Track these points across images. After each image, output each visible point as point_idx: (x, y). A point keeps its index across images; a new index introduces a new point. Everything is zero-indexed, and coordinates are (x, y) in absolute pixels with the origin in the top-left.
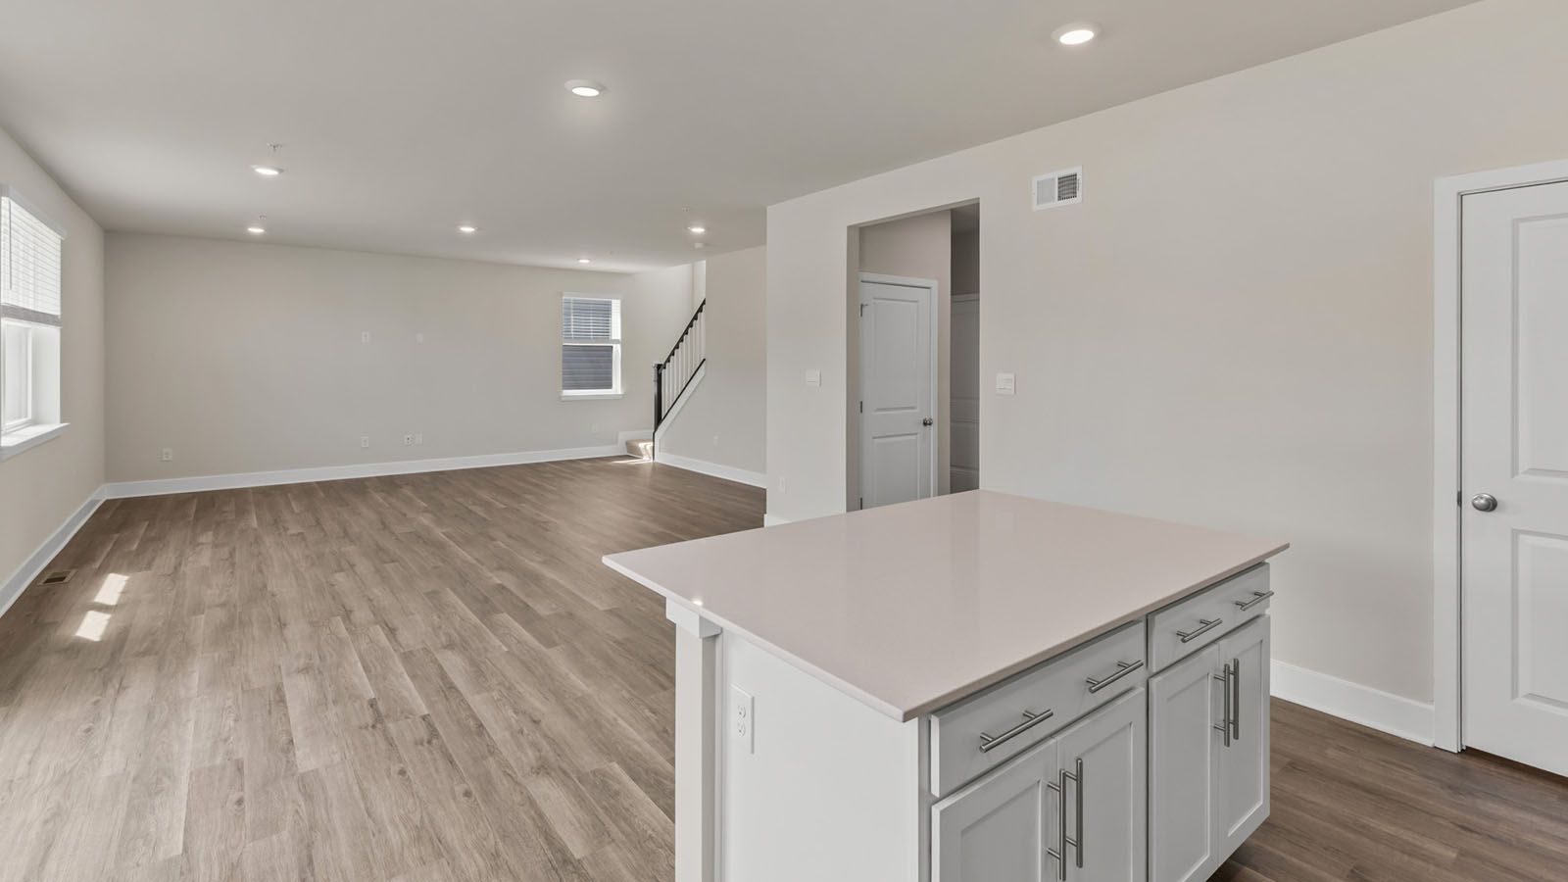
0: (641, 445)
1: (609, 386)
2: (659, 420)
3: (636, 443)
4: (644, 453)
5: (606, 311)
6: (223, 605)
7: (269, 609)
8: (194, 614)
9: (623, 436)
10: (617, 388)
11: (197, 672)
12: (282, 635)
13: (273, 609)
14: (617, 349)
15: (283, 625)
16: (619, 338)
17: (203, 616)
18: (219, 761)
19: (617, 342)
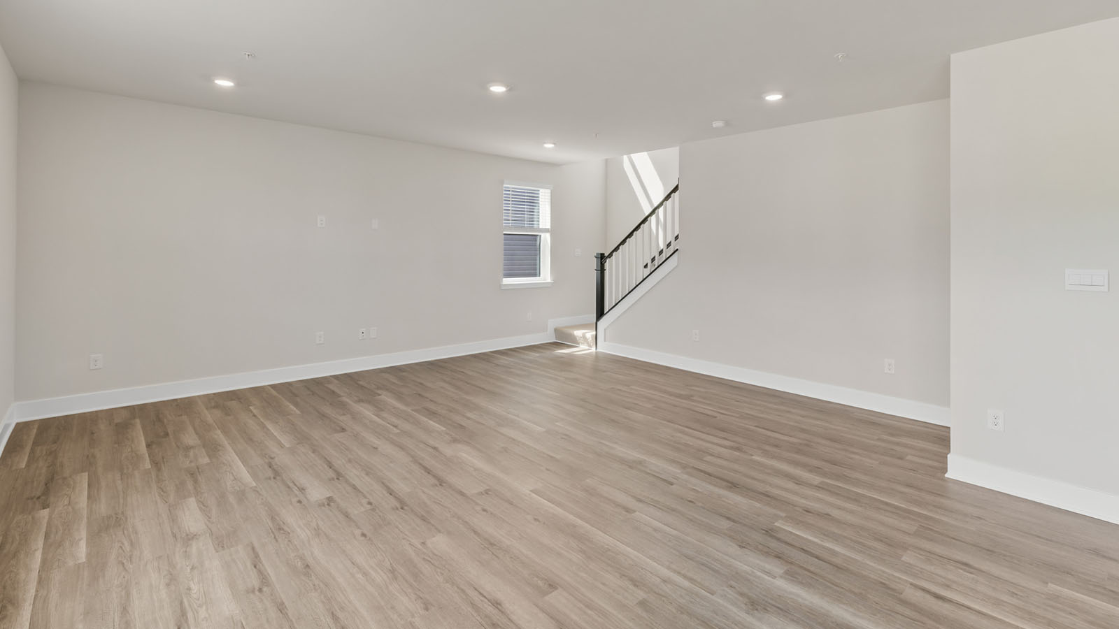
0: (578, 333)
1: (534, 272)
2: (600, 313)
3: (570, 331)
4: (581, 341)
5: (532, 202)
9: (553, 323)
10: (546, 275)
14: (546, 240)
16: (548, 226)
19: (546, 230)
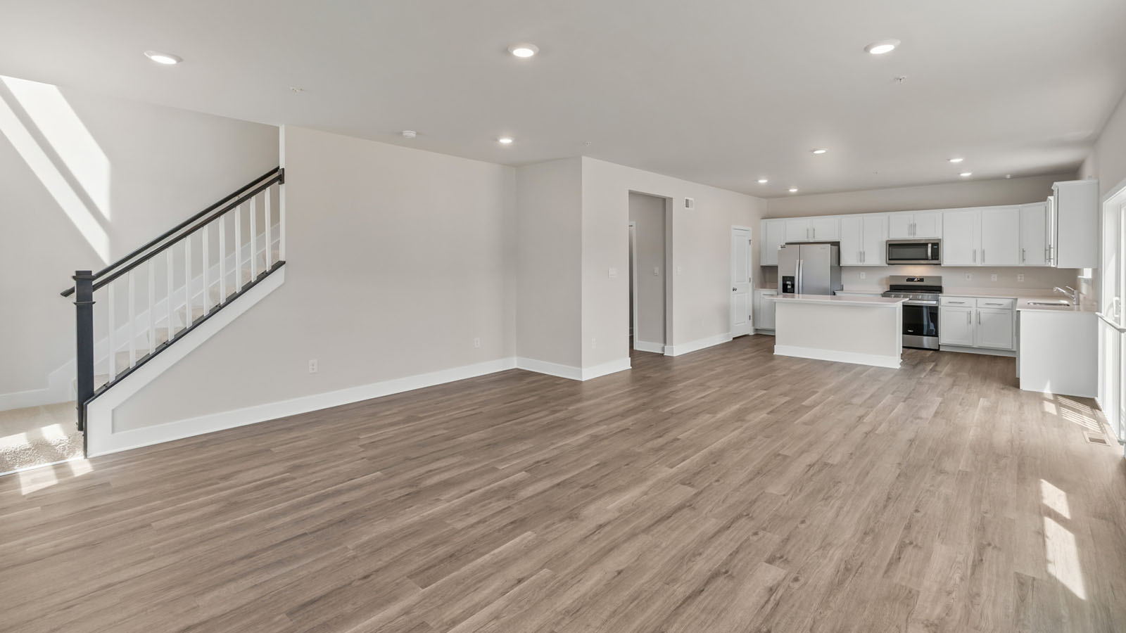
6: (942, 472)
7: (911, 455)
8: (967, 473)
11: (971, 435)
12: (916, 436)
13: (909, 453)
15: (912, 441)
17: (960, 468)
18: (967, 408)
